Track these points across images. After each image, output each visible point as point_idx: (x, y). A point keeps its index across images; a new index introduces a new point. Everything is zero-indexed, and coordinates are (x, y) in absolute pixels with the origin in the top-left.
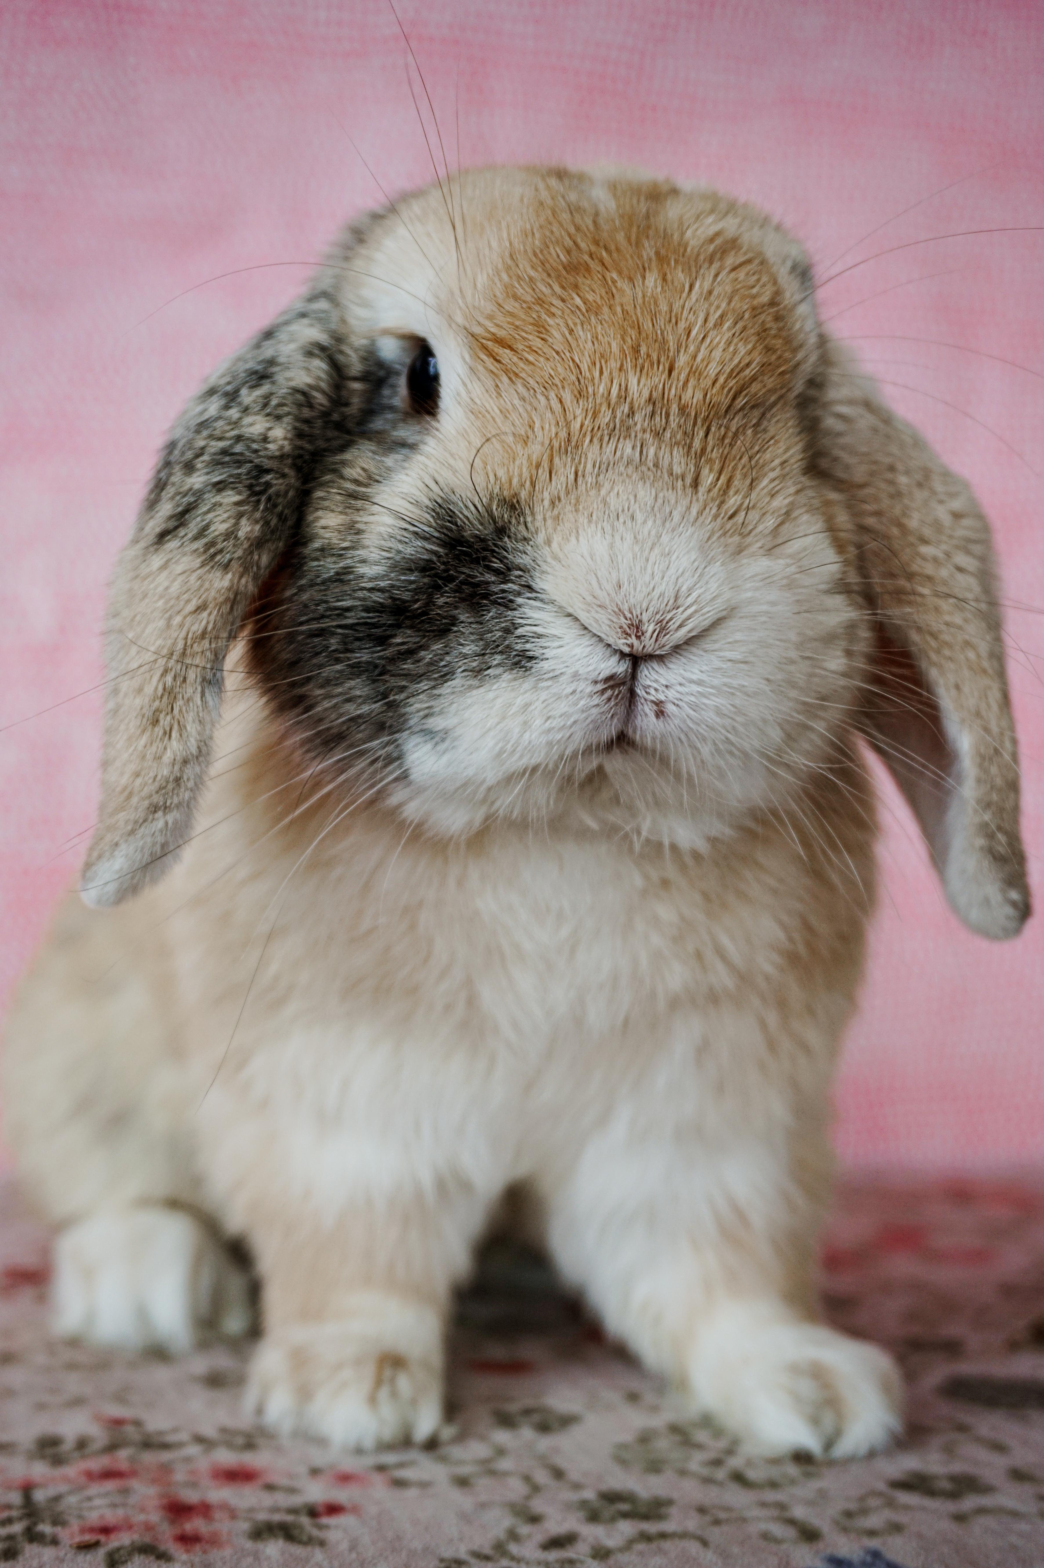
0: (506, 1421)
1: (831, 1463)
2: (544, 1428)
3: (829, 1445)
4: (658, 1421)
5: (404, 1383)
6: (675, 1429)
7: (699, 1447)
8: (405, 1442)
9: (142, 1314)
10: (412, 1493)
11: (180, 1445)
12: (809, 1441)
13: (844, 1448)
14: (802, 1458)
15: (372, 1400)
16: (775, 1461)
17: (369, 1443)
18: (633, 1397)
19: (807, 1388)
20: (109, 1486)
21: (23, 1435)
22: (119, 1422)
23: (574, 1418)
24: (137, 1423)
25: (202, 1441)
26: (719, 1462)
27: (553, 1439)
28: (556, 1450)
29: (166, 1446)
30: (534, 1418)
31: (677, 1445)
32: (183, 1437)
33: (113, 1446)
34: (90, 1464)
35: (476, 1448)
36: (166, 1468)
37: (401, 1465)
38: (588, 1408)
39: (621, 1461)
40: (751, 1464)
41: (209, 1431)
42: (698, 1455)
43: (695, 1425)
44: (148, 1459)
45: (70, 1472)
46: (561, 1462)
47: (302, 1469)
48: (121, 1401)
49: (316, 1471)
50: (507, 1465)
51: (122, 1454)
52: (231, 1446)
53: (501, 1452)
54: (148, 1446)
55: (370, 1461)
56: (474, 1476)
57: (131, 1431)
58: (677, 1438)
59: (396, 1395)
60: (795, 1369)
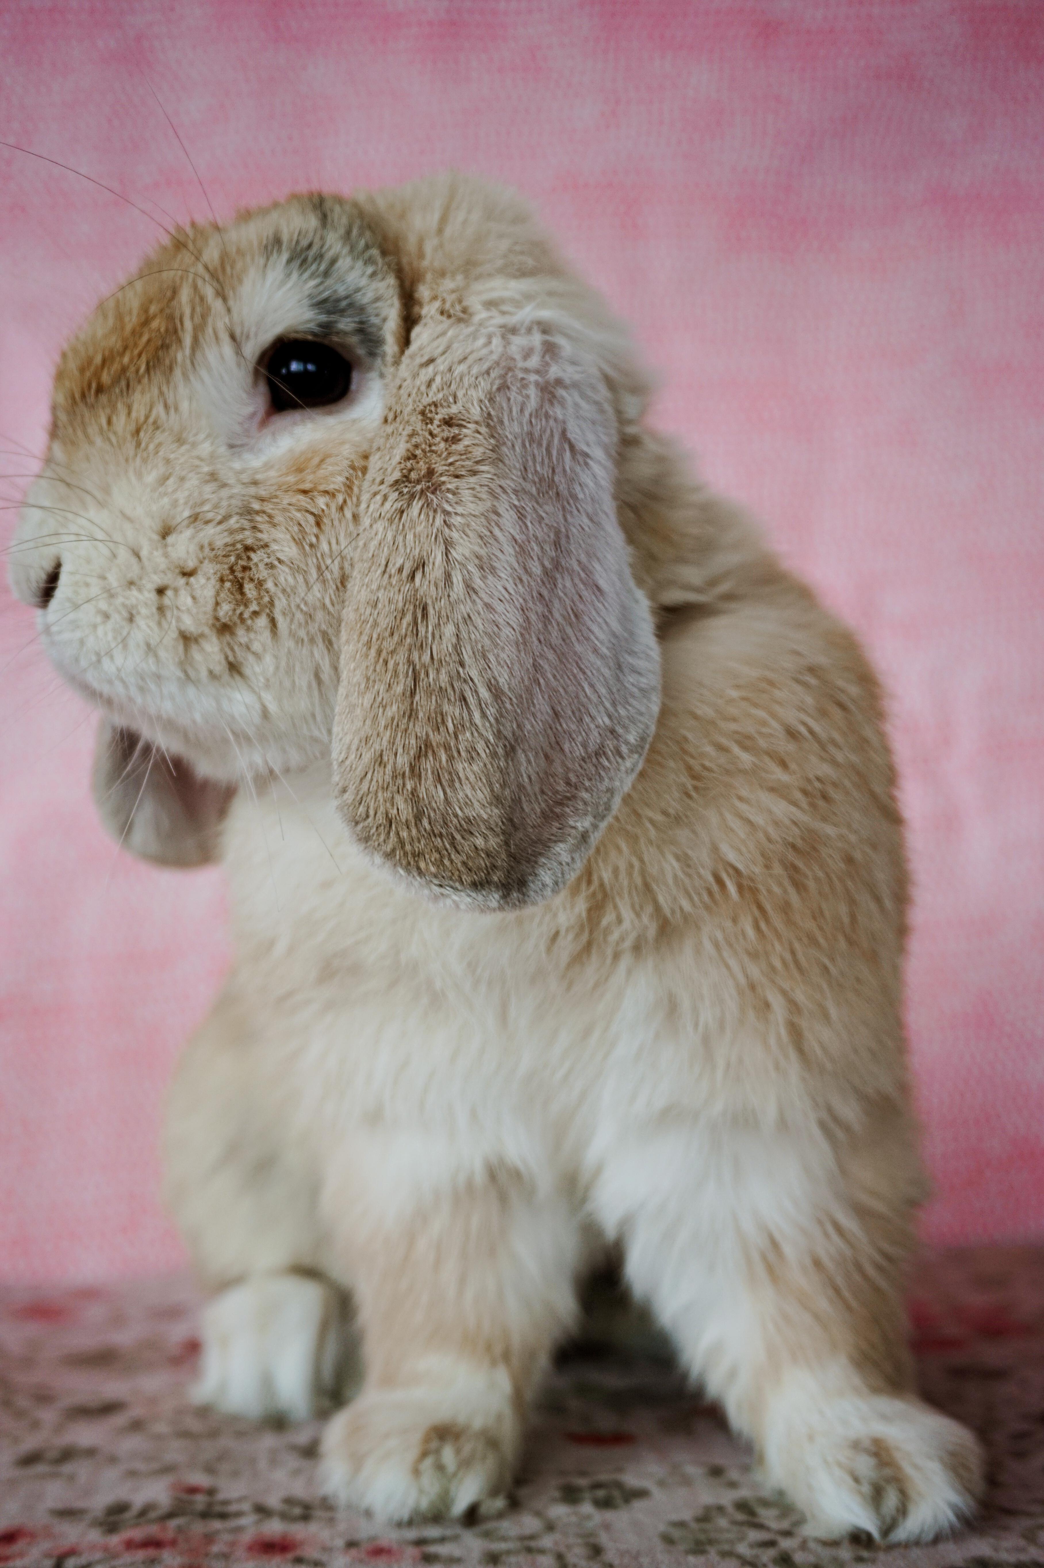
0: (571, 1495)
1: (891, 1548)
2: (605, 1504)
3: (888, 1529)
4: (727, 1498)
5: (448, 1455)
6: (743, 1506)
7: (760, 1526)
8: (437, 1517)
9: (267, 1383)
11: (239, 1514)
12: (868, 1522)
13: (901, 1534)
14: (861, 1538)
15: (416, 1472)
16: (834, 1544)
18: (716, 1472)
19: (865, 1465)
20: (140, 1555)
21: (100, 1502)
22: (193, 1490)
23: (641, 1494)
24: (211, 1492)
25: (262, 1511)
26: (771, 1544)
27: (609, 1515)
28: (607, 1527)
29: (223, 1516)
30: (601, 1493)
31: (735, 1523)
32: (246, 1507)
33: (170, 1515)
34: (137, 1534)
35: (529, 1523)
36: (209, 1538)
37: (442, 1540)
38: (661, 1483)
39: (668, 1540)
40: (804, 1546)
41: (273, 1501)
42: (754, 1535)
43: (765, 1503)
44: (199, 1528)
45: (115, 1540)
46: (604, 1539)
47: (340, 1543)
48: (210, 1469)
49: (351, 1544)
50: (547, 1542)
51: (173, 1523)
52: (285, 1517)
53: (550, 1527)
54: (206, 1515)
55: (412, 1534)
56: (509, 1552)
57: (200, 1500)
58: (740, 1517)
59: (440, 1468)
60: (856, 1445)
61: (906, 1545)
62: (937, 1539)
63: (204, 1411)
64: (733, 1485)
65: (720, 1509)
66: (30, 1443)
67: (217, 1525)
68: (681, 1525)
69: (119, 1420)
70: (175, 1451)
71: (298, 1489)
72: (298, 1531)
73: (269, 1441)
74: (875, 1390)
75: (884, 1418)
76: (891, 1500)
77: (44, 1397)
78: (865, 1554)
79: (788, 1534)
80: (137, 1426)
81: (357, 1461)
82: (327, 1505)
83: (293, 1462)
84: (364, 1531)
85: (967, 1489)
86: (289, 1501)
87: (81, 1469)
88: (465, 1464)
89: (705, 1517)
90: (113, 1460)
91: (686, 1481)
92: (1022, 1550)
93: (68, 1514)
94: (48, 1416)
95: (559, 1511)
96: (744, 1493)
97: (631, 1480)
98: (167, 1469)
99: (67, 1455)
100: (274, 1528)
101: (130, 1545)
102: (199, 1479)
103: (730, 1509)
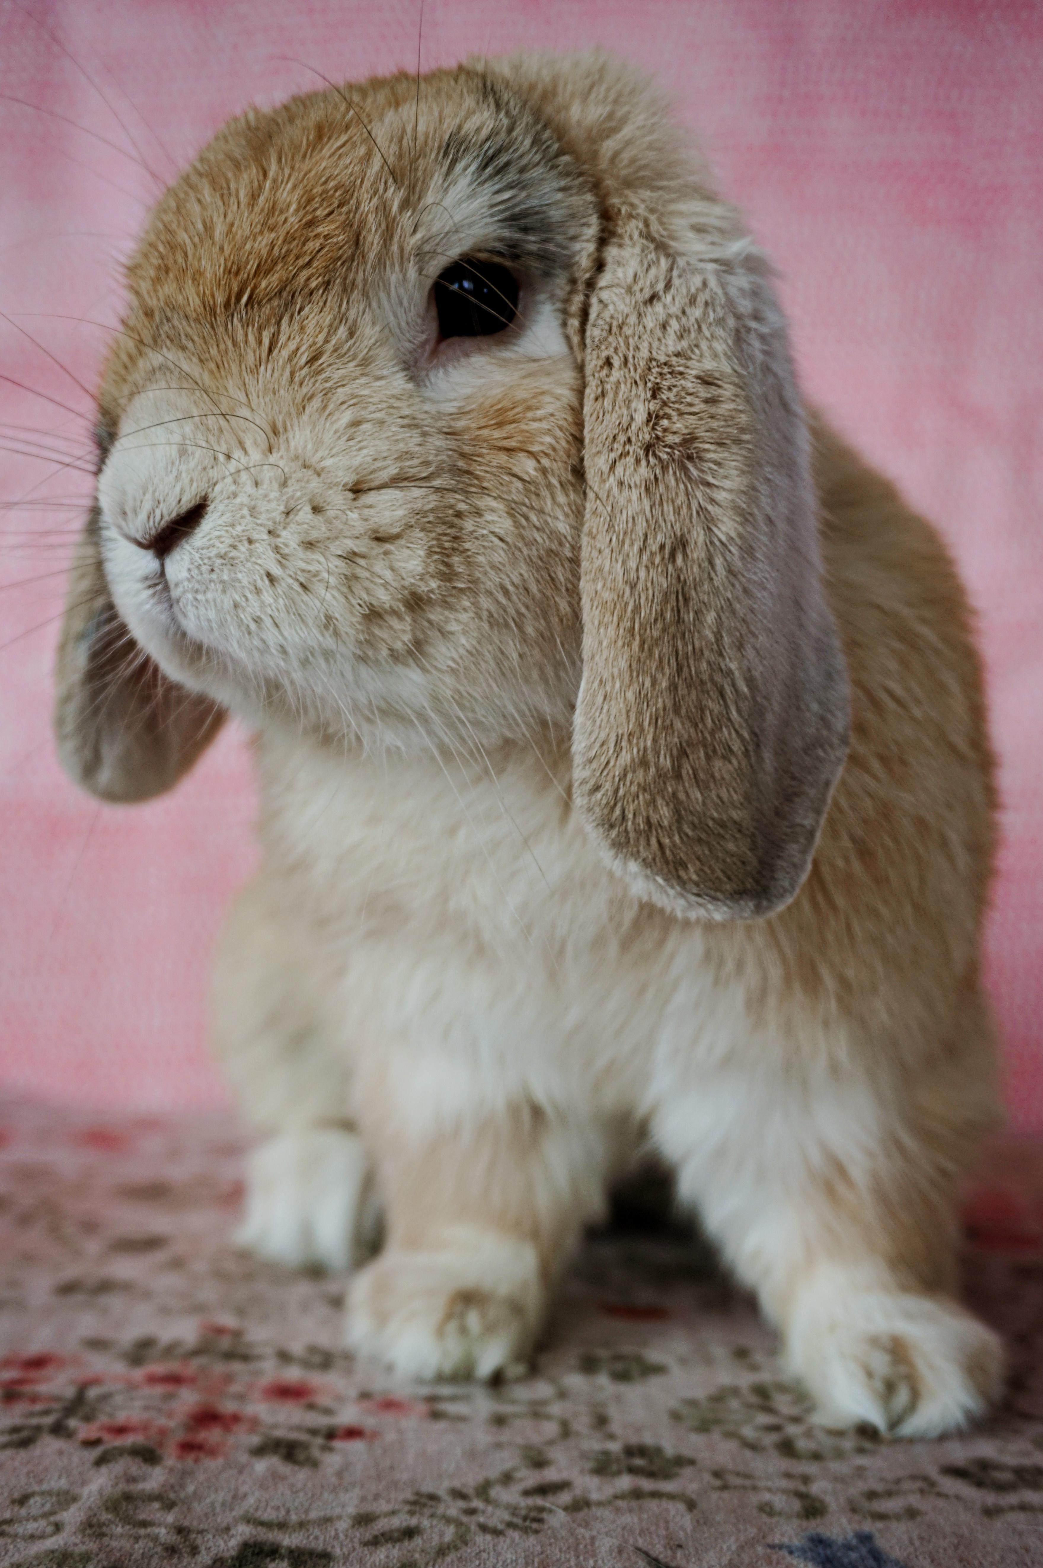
0: (589, 1366)
1: (897, 1441)
2: (622, 1377)
3: (894, 1423)
4: (745, 1380)
5: (473, 1320)
6: (758, 1390)
7: (770, 1411)
9: (307, 1232)
10: (442, 1425)
11: (260, 1358)
12: (876, 1417)
13: (908, 1428)
14: (866, 1431)
15: (440, 1332)
16: (839, 1433)
17: (429, 1373)
18: (741, 1353)
19: (881, 1363)
20: (159, 1390)
21: (129, 1335)
22: (220, 1331)
23: (658, 1369)
24: (237, 1334)
25: (284, 1357)
26: (776, 1428)
27: (624, 1389)
28: (618, 1399)
29: (245, 1358)
30: (619, 1366)
31: (749, 1406)
32: (269, 1351)
33: (196, 1352)
34: (159, 1368)
35: (542, 1389)
36: (229, 1379)
37: (453, 1399)
38: (683, 1361)
39: (676, 1416)
40: (809, 1434)
41: (297, 1348)
42: (763, 1419)
43: (782, 1388)
44: (219, 1368)
45: (138, 1374)
46: (613, 1412)
47: (353, 1393)
48: (241, 1312)
49: (365, 1396)
50: (556, 1409)
51: (196, 1363)
52: (306, 1364)
53: (562, 1395)
54: (230, 1356)
55: (425, 1391)
56: (516, 1416)
57: (225, 1343)
58: (753, 1399)
59: (463, 1330)
60: (874, 1341)
61: (911, 1441)
62: (943, 1437)
63: (244, 1255)
64: (754, 1368)
65: (735, 1391)
66: (71, 1272)
67: (237, 1367)
68: (692, 1403)
69: (161, 1256)
70: (209, 1293)
71: (324, 1339)
72: (316, 1379)
73: (303, 1289)
74: (904, 1288)
75: (909, 1316)
76: (902, 1397)
77: (90, 1227)
78: (868, 1445)
79: (796, 1420)
80: (177, 1264)
81: (382, 1318)
82: (349, 1357)
83: (322, 1311)
84: (379, 1384)
85: (982, 1391)
86: (313, 1350)
87: (115, 1302)
88: (489, 1329)
89: (719, 1398)
90: (147, 1295)
91: (708, 1361)
92: (1027, 1454)
93: (97, 1344)
94: (92, 1246)
95: (575, 1381)
96: (764, 1377)
97: (654, 1355)
98: (199, 1308)
99: (105, 1287)
100: (293, 1374)
101: (153, 1380)
102: (228, 1320)
103: (745, 1391)
